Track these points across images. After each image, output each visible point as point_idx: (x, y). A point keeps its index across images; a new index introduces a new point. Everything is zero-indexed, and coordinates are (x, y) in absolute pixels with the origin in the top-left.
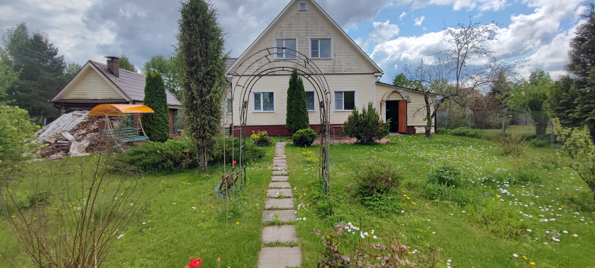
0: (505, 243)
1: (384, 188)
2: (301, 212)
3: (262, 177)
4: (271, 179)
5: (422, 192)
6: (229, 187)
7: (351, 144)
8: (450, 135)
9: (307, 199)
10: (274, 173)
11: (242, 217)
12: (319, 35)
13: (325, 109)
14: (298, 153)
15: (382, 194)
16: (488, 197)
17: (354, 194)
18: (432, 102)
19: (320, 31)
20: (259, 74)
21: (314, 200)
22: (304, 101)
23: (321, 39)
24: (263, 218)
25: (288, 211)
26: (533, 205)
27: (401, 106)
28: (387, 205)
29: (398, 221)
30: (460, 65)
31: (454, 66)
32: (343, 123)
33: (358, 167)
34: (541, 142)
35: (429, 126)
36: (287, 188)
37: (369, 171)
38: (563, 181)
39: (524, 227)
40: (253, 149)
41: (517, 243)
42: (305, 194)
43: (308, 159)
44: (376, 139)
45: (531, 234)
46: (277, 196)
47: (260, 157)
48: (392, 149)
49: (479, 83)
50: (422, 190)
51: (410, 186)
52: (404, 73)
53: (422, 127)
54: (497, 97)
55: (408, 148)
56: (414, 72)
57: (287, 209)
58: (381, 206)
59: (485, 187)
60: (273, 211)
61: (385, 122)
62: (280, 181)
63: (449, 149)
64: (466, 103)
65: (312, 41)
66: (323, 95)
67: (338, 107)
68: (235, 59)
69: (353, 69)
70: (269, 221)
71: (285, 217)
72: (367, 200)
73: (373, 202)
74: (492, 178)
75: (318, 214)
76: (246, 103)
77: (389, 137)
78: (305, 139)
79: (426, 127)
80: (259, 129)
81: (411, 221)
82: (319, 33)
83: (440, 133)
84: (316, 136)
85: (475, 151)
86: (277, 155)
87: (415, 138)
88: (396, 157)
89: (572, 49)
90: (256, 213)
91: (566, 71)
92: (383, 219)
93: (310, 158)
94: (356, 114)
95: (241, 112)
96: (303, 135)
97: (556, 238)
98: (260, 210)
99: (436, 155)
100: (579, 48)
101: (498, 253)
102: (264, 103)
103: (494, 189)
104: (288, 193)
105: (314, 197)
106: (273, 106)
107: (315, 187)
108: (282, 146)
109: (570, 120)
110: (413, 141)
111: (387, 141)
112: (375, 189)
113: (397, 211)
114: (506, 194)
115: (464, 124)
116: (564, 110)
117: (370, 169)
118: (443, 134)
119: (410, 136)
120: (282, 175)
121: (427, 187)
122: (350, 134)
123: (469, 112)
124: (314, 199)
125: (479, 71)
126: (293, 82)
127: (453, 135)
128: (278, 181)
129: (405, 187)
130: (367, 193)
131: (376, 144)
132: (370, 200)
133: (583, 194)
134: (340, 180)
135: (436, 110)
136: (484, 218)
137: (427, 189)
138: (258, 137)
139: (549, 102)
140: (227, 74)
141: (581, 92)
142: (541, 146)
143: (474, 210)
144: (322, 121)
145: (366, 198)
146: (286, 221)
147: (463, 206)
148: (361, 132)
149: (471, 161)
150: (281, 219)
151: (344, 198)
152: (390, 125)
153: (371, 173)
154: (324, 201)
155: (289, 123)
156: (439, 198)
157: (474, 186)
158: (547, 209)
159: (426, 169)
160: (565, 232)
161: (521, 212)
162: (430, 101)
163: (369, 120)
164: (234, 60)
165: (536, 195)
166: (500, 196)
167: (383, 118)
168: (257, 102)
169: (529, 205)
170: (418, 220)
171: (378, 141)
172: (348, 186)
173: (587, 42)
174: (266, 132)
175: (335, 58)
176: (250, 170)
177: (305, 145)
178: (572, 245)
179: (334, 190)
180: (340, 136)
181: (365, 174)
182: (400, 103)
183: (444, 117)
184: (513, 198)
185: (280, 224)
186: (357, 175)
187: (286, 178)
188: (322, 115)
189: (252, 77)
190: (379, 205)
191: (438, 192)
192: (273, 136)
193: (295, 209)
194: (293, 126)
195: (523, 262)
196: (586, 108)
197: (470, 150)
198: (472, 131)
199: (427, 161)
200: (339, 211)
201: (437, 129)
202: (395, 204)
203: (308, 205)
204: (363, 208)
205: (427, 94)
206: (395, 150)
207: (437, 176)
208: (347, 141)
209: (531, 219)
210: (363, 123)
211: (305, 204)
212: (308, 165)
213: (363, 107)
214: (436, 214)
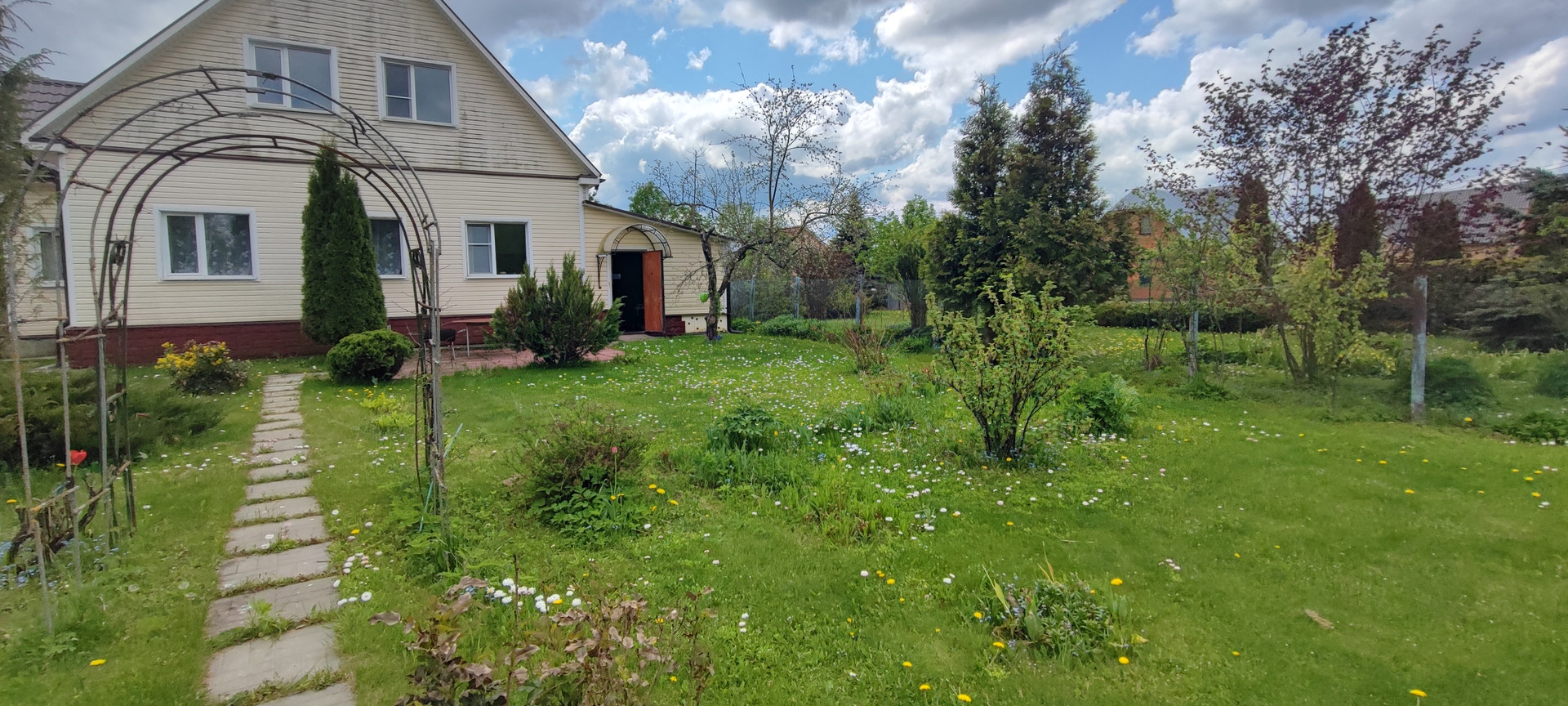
0: (851, 552)
1: (601, 475)
2: (355, 579)
3: (206, 492)
4: (244, 495)
5: (693, 474)
6: (55, 546)
7: (519, 368)
8: (760, 334)
9: (378, 539)
10: (257, 474)
11: (118, 639)
12: (412, 50)
13: (428, 271)
14: (349, 406)
15: (597, 491)
16: (825, 464)
17: (524, 503)
18: (718, 257)
19: (413, 40)
20: (176, 150)
21: (396, 538)
22: (365, 247)
23: (417, 64)
24: (209, 626)
25: (310, 584)
26: (900, 469)
27: (649, 265)
28: (608, 516)
29: (637, 552)
30: (775, 174)
31: (764, 174)
32: (492, 311)
33: (530, 427)
34: (918, 342)
35: (714, 315)
36: (305, 515)
37: (561, 434)
38: (946, 416)
39: (880, 515)
40: (165, 404)
41: (868, 547)
42: (369, 524)
43: (381, 420)
44: (587, 352)
45: (893, 527)
46: (267, 546)
47: (198, 429)
48: (627, 375)
49: (812, 216)
50: (693, 469)
51: (666, 462)
52: (657, 184)
53: (699, 318)
54: (848, 249)
55: (666, 371)
56: (678, 181)
57: (307, 580)
58: (594, 520)
59: (820, 443)
60: (252, 595)
61: (608, 306)
62: (278, 498)
63: (756, 366)
64: (788, 261)
65: (387, 65)
66: (420, 229)
67: (478, 265)
68: (69, 85)
69: (519, 162)
70: (235, 630)
71: (297, 605)
72: (559, 511)
73: (573, 514)
74: (832, 424)
75: (410, 573)
76: (120, 245)
77: (621, 344)
78: (372, 360)
79: (707, 317)
80: (192, 336)
81: (666, 545)
82: (412, 45)
83: (740, 329)
84: (409, 350)
85: (808, 368)
86: (268, 418)
87: (682, 344)
88: (638, 394)
89: (958, 161)
90: (181, 615)
91: (950, 203)
92: (599, 553)
93: (389, 417)
94: (529, 287)
95: (98, 278)
96: (366, 348)
97: (930, 525)
98: (197, 601)
99: (727, 382)
100: (967, 162)
101: (836, 576)
102: (211, 248)
103: (835, 446)
104: (313, 528)
105: (402, 526)
106: (249, 259)
107: (405, 497)
108: (290, 387)
109: (958, 297)
110: (678, 353)
111: (615, 355)
112: (577, 481)
113: (634, 527)
114: (856, 452)
115: (788, 308)
116: (949, 277)
117: (563, 429)
118: (745, 332)
119: (672, 341)
120: (289, 477)
121: (703, 459)
122: (515, 341)
123: (797, 281)
124: (401, 534)
125: (813, 189)
126: (325, 186)
127: (765, 334)
128: (270, 500)
129: (655, 467)
130: (557, 493)
131: (588, 364)
132: (565, 510)
133: (972, 435)
134: (484, 470)
135: (728, 276)
136: (815, 509)
137: (703, 464)
138: (191, 363)
139: (927, 262)
140: (32, 139)
141: (971, 244)
142: (917, 350)
143: (797, 497)
144: (420, 307)
145: (555, 507)
146: (302, 616)
147: (777, 490)
148: (546, 334)
149: (797, 391)
150: (283, 614)
151: (493, 518)
152: (620, 313)
153: (567, 439)
154: (431, 535)
155: (315, 313)
156: (729, 480)
157: (800, 446)
158: (920, 472)
159: (705, 416)
160: (943, 510)
161: (879, 486)
162: (715, 254)
163: (566, 303)
164: (63, 90)
165: (904, 447)
166: (844, 459)
167: (604, 296)
168: (181, 244)
169: (892, 469)
170: (683, 539)
171: (590, 356)
172: (504, 482)
173: (978, 151)
174: (222, 346)
175: (463, 126)
176: (158, 477)
177: (374, 380)
178: (952, 533)
179: (465, 500)
180: (486, 348)
181: (552, 445)
182: (646, 257)
183: (748, 293)
184: (869, 458)
185: (275, 631)
186: (529, 449)
187: (303, 485)
188: (418, 290)
189: (146, 159)
190: (590, 519)
191: (727, 468)
192: (252, 358)
193: (334, 574)
194: (328, 324)
195: (876, 583)
196: (979, 275)
197: (798, 366)
198: (802, 324)
199: (707, 397)
200: (478, 552)
201: (734, 322)
202: (629, 511)
203: (379, 553)
204: (547, 535)
205: (707, 237)
206: (636, 376)
207: (726, 431)
208: (507, 362)
209: (894, 496)
210: (548, 311)
211: (371, 552)
212: (382, 436)
213: (549, 266)
214: (723, 517)
